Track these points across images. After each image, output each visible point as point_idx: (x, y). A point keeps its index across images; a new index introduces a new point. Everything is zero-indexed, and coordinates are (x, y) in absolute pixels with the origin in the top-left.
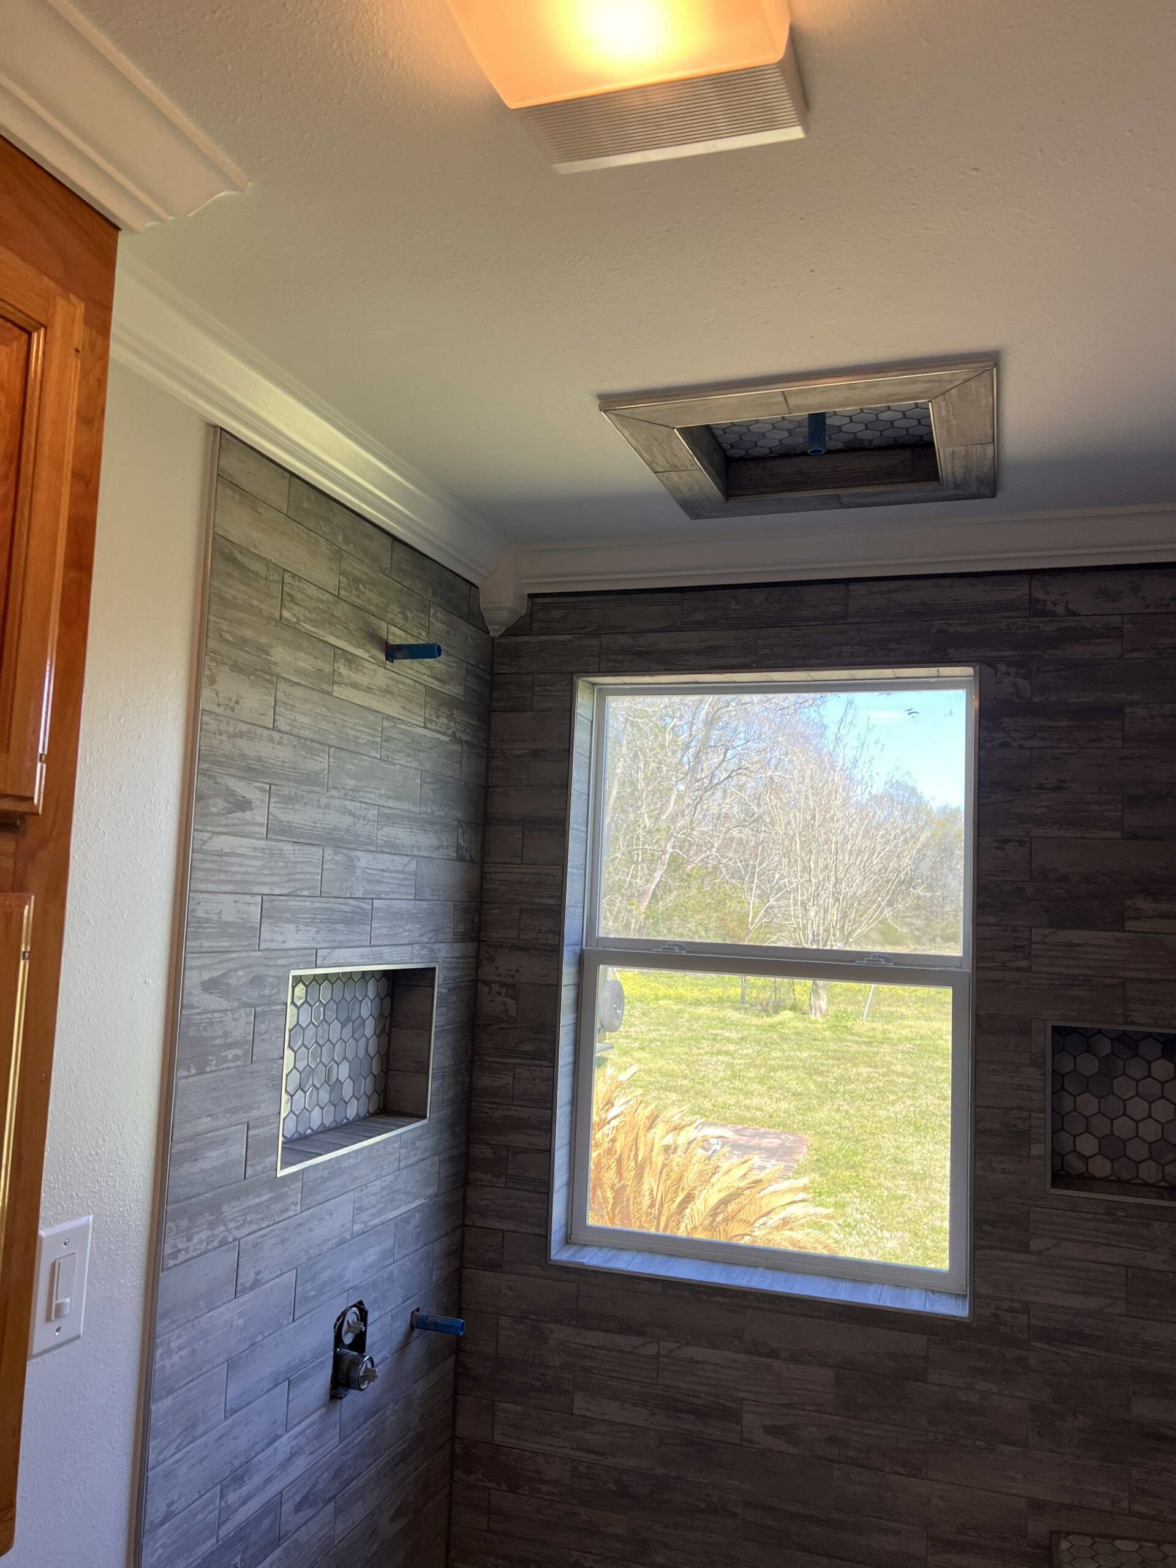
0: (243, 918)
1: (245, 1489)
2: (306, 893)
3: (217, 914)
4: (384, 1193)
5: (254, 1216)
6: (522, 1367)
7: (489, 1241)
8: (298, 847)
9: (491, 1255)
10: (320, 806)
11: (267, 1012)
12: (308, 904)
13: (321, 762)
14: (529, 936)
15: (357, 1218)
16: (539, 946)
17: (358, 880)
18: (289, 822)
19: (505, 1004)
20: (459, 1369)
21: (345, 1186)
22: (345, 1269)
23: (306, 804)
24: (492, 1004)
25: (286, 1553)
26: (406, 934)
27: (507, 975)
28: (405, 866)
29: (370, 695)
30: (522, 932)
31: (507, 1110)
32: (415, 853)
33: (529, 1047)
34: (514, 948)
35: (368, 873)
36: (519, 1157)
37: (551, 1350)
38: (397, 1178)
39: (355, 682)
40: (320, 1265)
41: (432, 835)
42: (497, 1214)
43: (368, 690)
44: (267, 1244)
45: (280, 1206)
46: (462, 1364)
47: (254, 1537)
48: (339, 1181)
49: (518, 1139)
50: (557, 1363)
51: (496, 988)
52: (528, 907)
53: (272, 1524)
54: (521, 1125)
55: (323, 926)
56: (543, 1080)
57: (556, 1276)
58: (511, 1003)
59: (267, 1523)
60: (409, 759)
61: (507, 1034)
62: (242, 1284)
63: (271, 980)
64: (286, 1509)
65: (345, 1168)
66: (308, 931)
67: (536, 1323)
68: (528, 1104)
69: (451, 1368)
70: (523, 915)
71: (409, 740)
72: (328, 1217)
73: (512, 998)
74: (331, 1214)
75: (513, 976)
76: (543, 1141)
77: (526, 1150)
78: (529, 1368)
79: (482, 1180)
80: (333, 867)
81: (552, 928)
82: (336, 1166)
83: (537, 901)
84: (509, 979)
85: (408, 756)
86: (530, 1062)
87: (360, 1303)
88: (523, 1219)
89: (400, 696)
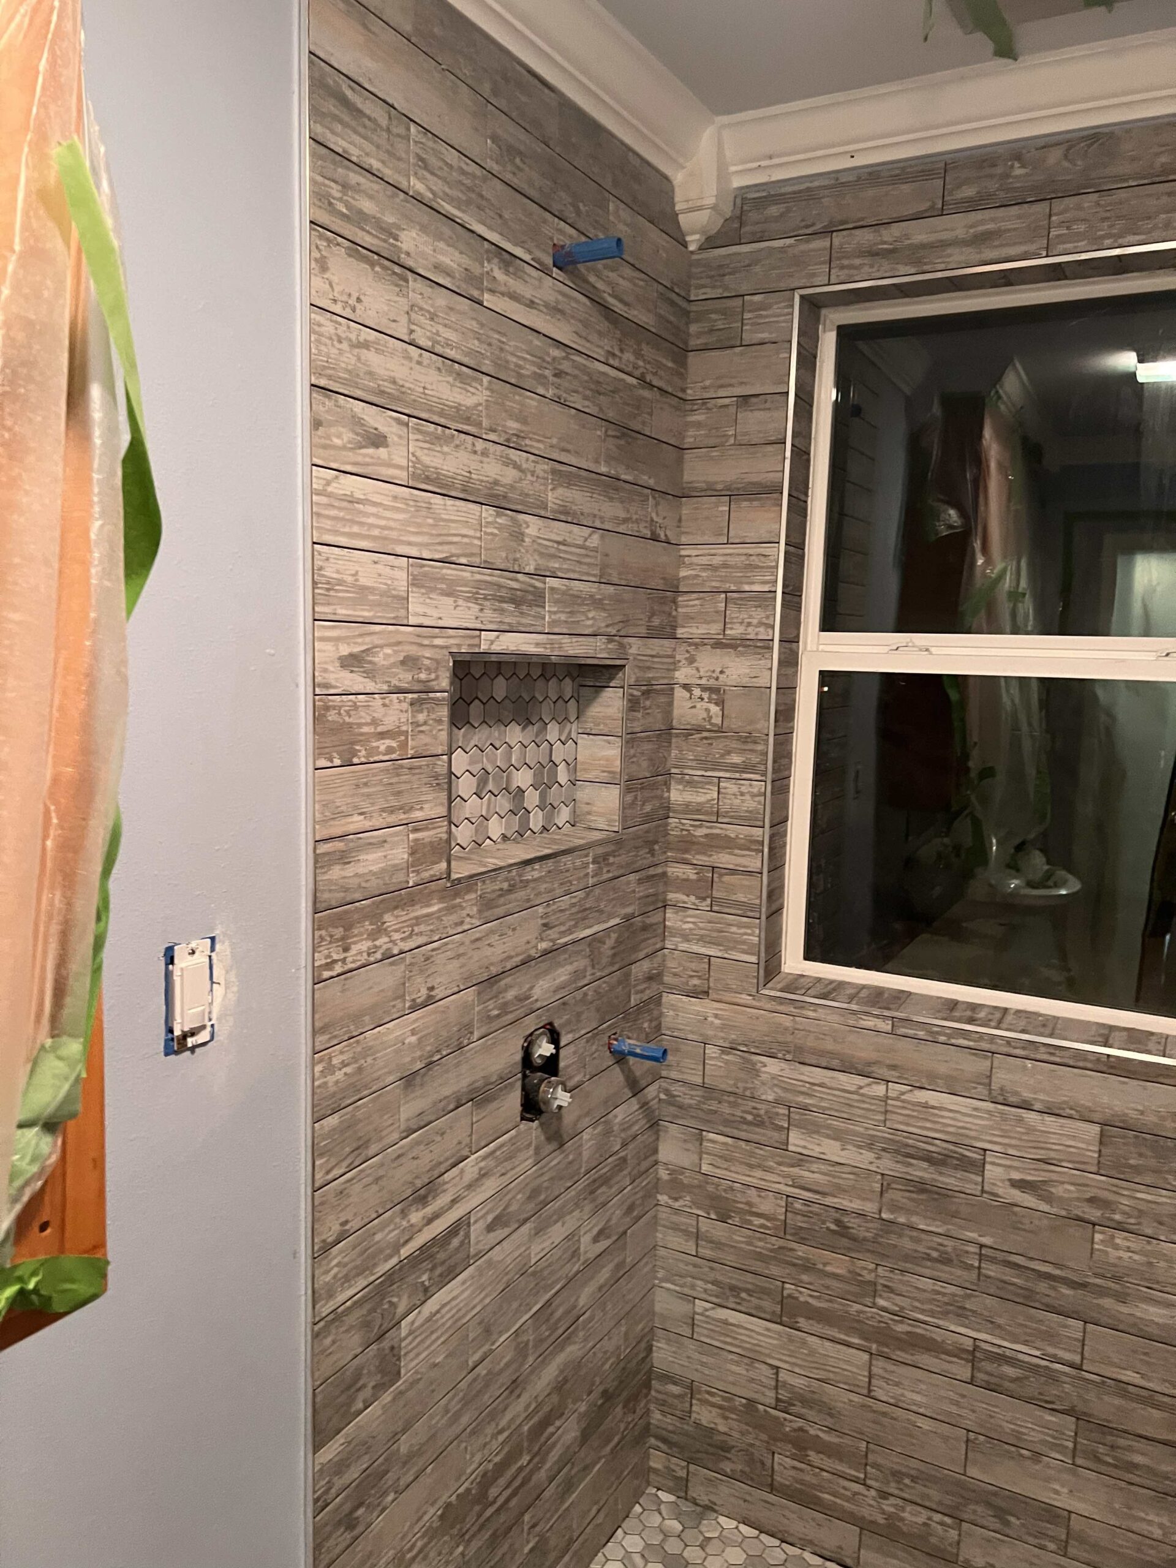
0: (386, 584)
1: (429, 1210)
2: (463, 560)
3: (353, 575)
4: (574, 910)
5: (422, 928)
6: (732, 1099)
7: (693, 966)
8: (450, 502)
9: (696, 981)
10: (475, 452)
11: (425, 699)
12: (467, 575)
13: (473, 394)
14: (735, 631)
15: (544, 935)
16: (748, 643)
17: (527, 551)
18: (436, 468)
19: (708, 710)
20: (663, 1096)
21: (528, 900)
22: (531, 988)
23: (457, 446)
24: (693, 710)
25: (481, 1272)
26: (590, 622)
27: (710, 677)
28: (586, 540)
29: (535, 311)
30: (728, 626)
31: (711, 828)
32: (598, 524)
33: (736, 759)
34: (718, 645)
35: (540, 544)
36: (726, 878)
37: (763, 1084)
38: (588, 895)
39: (515, 292)
40: (503, 983)
41: (618, 504)
42: (701, 939)
43: (531, 304)
44: (440, 958)
45: (454, 918)
46: (667, 1092)
47: (441, 1256)
48: (521, 894)
49: (724, 859)
50: (770, 1098)
51: (697, 692)
52: (735, 595)
53: (462, 1243)
54: (728, 844)
55: (487, 603)
56: (753, 796)
57: (768, 1006)
58: (715, 709)
59: (455, 1242)
60: (587, 403)
61: (711, 744)
62: (414, 1000)
63: (427, 662)
64: (476, 1229)
65: (528, 881)
66: (469, 608)
67: (746, 1055)
68: (735, 821)
69: (654, 1094)
70: (730, 605)
71: (586, 378)
72: (510, 933)
73: (717, 704)
74: (514, 929)
75: (717, 679)
76: (754, 862)
77: (733, 872)
78: (740, 1101)
79: (685, 902)
80: (496, 531)
81: (764, 621)
82: (517, 878)
83: (747, 588)
84: (712, 682)
85: (586, 398)
86: (737, 775)
87: (551, 1024)
88: (731, 945)
89: (573, 317)
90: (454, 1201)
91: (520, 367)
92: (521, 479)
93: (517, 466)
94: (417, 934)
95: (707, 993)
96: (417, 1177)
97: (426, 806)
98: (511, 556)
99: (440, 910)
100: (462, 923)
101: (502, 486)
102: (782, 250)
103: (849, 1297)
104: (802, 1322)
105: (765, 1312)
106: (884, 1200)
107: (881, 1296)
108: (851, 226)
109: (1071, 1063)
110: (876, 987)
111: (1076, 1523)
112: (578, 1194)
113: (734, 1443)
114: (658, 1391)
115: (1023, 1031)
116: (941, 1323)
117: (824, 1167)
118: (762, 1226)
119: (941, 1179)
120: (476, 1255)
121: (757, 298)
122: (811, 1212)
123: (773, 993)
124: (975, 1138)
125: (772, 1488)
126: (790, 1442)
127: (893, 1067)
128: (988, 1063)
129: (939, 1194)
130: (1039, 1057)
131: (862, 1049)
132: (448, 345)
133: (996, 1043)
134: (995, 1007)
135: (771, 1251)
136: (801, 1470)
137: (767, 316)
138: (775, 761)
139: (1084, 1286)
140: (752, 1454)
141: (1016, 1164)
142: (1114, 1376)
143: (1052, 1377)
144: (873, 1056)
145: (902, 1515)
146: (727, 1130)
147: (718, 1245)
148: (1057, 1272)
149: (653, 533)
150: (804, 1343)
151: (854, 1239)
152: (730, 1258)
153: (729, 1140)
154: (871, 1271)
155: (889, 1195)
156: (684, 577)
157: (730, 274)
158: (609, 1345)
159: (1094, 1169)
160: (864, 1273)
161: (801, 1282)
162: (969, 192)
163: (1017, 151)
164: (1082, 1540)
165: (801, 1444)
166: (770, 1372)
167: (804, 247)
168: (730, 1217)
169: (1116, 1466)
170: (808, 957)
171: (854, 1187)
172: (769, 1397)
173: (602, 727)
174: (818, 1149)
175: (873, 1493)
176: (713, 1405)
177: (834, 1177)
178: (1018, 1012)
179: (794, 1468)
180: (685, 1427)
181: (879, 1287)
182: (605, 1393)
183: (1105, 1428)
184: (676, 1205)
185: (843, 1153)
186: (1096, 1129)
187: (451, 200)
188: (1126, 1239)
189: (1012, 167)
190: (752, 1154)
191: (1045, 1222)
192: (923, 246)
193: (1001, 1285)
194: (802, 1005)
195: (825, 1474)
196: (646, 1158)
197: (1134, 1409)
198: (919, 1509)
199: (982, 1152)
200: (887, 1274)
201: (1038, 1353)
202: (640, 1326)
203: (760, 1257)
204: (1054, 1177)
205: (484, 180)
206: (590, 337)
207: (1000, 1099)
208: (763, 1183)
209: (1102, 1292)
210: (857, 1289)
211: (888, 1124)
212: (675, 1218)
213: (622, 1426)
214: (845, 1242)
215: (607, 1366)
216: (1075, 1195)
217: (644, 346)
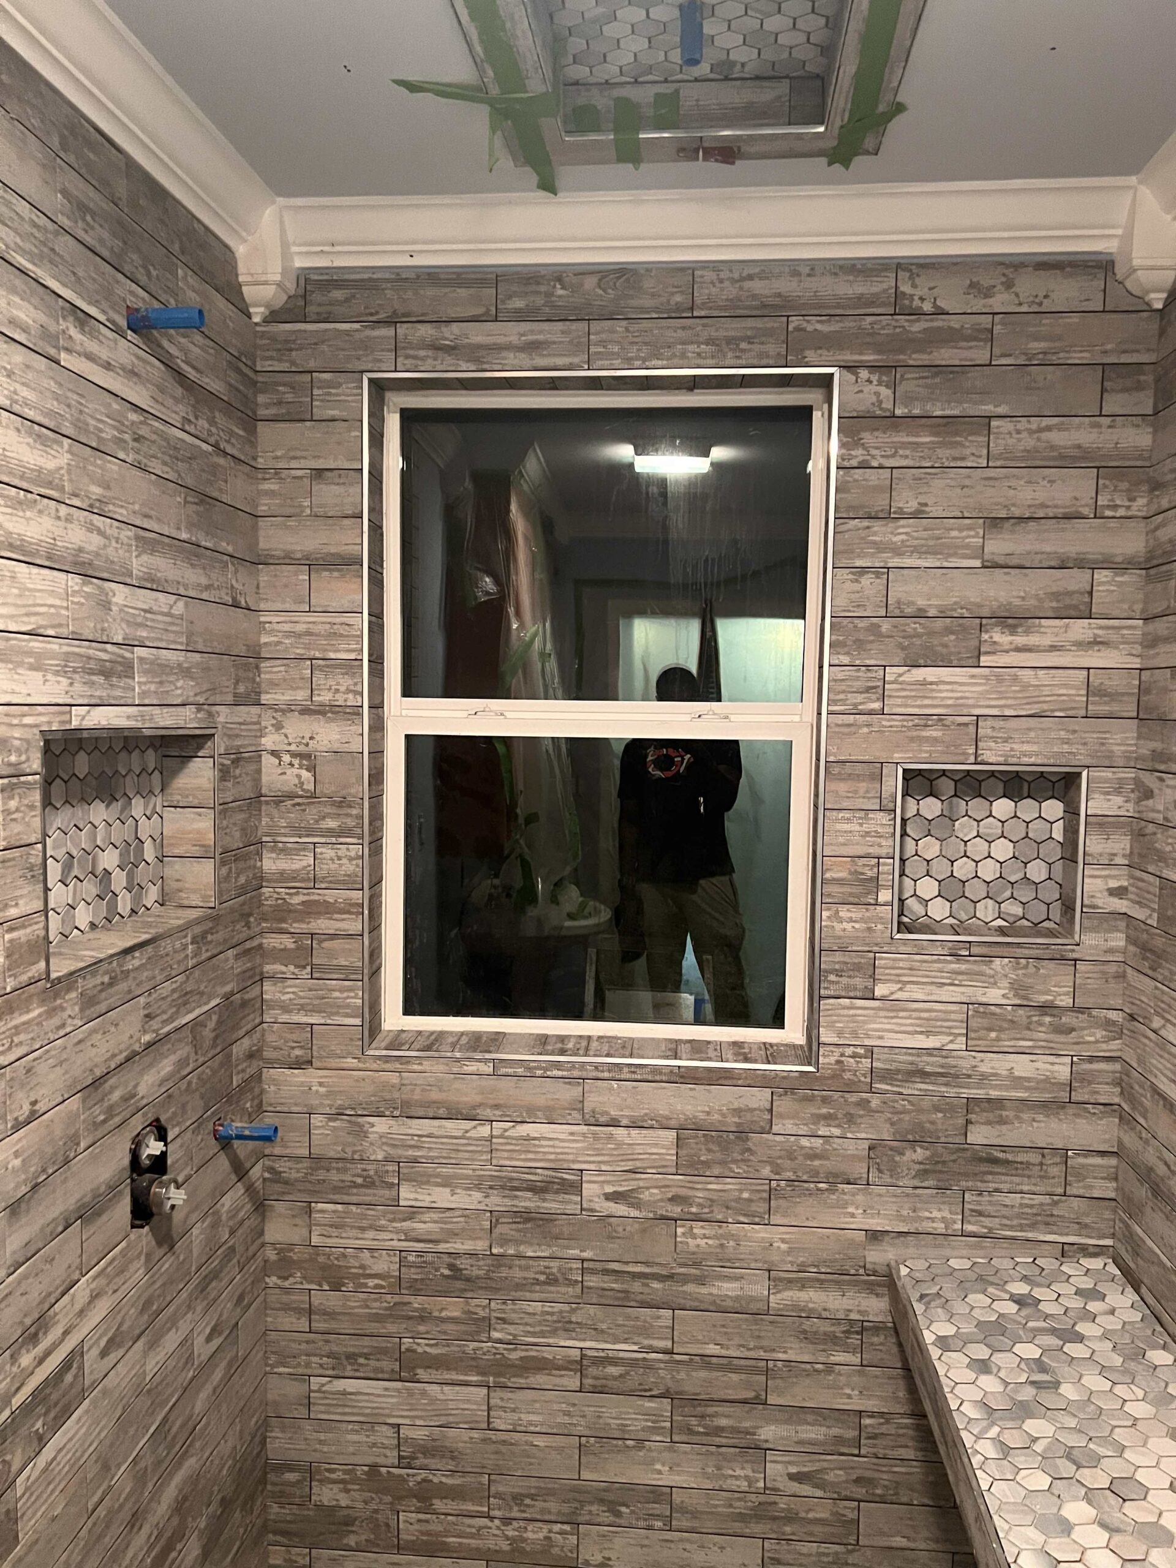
1: (40, 1349)
2: (51, 632)
4: (175, 996)
5: (22, 1037)
6: (340, 1165)
7: (294, 1037)
8: (35, 570)
9: (298, 1052)
10: (59, 518)
11: (15, 784)
12: (55, 647)
13: (54, 457)
14: (324, 697)
15: (146, 1027)
16: (338, 709)
17: (114, 620)
18: (19, 535)
19: (299, 776)
20: (267, 1175)
21: (130, 992)
22: (136, 1086)
23: (40, 512)
24: (284, 777)
25: (94, 1403)
26: (179, 692)
27: (300, 743)
28: (171, 607)
29: (111, 373)
30: (315, 692)
31: (308, 894)
32: (182, 591)
33: (331, 824)
34: (305, 711)
35: (128, 613)
36: (326, 944)
37: (372, 1144)
38: (188, 978)
39: (91, 353)
40: (107, 1086)
41: (201, 571)
42: (302, 1008)
43: (107, 366)
44: (42, 1068)
45: (56, 1021)
46: (271, 1169)
47: (54, 1397)
48: (123, 986)
49: (322, 925)
50: (380, 1157)
51: (286, 758)
52: (321, 662)
53: (76, 1377)
54: (327, 909)
55: (77, 676)
56: (351, 859)
57: (375, 1066)
58: (306, 775)
59: (69, 1378)
60: (166, 469)
61: (304, 810)
62: (16, 1119)
63: (17, 743)
64: (91, 1356)
65: (128, 971)
66: (58, 682)
67: (353, 1118)
68: (332, 886)
69: (258, 1175)
70: (316, 673)
71: (164, 444)
72: (113, 1029)
73: (308, 770)
74: (116, 1025)
75: (307, 745)
76: (354, 925)
77: (334, 937)
78: (349, 1165)
79: (284, 973)
80: (83, 600)
81: (352, 688)
82: (118, 969)
83: (332, 655)
84: (302, 748)
85: (165, 463)
86: (334, 840)
87: (157, 1120)
88: (334, 1010)
89: (148, 380)
90: (66, 1333)
91: (101, 431)
92: (105, 546)
93: (100, 532)
94: (17, 1045)
95: (310, 1063)
96: (25, 1316)
97: (21, 902)
98: (99, 626)
99: (40, 1015)
100: (63, 1026)
101: (88, 553)
102: (347, 333)
103: (466, 1337)
104: (422, 1374)
105: (382, 1372)
106: (494, 1235)
107: (495, 1329)
108: (414, 319)
109: (650, 1078)
110: (474, 1032)
111: (677, 1498)
112: (190, 1295)
113: (358, 1514)
114: (274, 1484)
115: (608, 1055)
116: (551, 1341)
117: (435, 1216)
118: (377, 1286)
119: (545, 1205)
120: (92, 1384)
121: (326, 376)
122: (424, 1262)
123: (377, 1053)
124: (574, 1162)
125: (399, 1549)
126: (415, 1496)
127: (496, 1107)
128: (581, 1088)
129: (542, 1219)
130: (623, 1077)
131: (466, 1094)
132: (27, 405)
133: (586, 1070)
134: (580, 1037)
135: (386, 1309)
136: (427, 1521)
137: (338, 395)
138: (370, 824)
139: (671, 1277)
140: (377, 1519)
141: (609, 1178)
142: (700, 1352)
143: (647, 1365)
144: (478, 1099)
145: (525, 1535)
146: (337, 1197)
147: (331, 1315)
148: (647, 1270)
149: (234, 599)
150: (424, 1393)
151: (468, 1280)
152: (346, 1326)
153: (339, 1207)
154: (484, 1307)
155: (500, 1229)
156: (265, 644)
157: (297, 350)
158: (226, 1448)
159: (674, 1170)
160: (479, 1310)
161: (419, 1333)
162: (518, 303)
163: (559, 275)
164: (683, 1510)
165: (425, 1495)
166: (390, 1432)
167: (369, 333)
168: (344, 1285)
169: (706, 1434)
170: (407, 1012)
171: (463, 1230)
172: (392, 1457)
173: (191, 799)
174: (428, 1198)
175: (497, 1522)
176: (335, 1482)
177: (446, 1223)
178: (600, 1037)
179: (419, 1521)
180: (306, 1513)
181: (493, 1321)
182: (223, 1500)
183: (694, 1401)
184: (286, 1284)
185: (453, 1198)
186: (673, 1133)
187: (23, 252)
188: (702, 1227)
189: (554, 287)
190: (364, 1217)
191: (636, 1226)
192: (480, 347)
193: (600, 1293)
194: (406, 1060)
195: (450, 1518)
196: (253, 1242)
197: (717, 1379)
198: (540, 1524)
199: (579, 1173)
200: (499, 1307)
201: (635, 1348)
202: (254, 1420)
203: (377, 1318)
204: (641, 1184)
205: (56, 234)
206: (165, 403)
207: (592, 1121)
208: (376, 1243)
209: (685, 1279)
210: (473, 1328)
211: (494, 1162)
212: (285, 1298)
213: (241, 1531)
214: (459, 1284)
215: (225, 1472)
216: (659, 1197)
217: (217, 414)
